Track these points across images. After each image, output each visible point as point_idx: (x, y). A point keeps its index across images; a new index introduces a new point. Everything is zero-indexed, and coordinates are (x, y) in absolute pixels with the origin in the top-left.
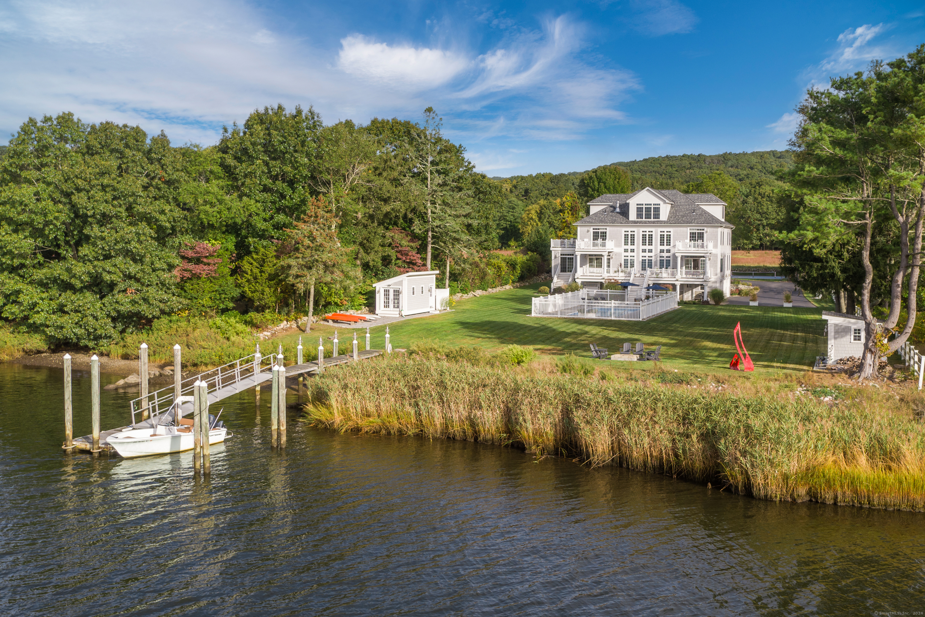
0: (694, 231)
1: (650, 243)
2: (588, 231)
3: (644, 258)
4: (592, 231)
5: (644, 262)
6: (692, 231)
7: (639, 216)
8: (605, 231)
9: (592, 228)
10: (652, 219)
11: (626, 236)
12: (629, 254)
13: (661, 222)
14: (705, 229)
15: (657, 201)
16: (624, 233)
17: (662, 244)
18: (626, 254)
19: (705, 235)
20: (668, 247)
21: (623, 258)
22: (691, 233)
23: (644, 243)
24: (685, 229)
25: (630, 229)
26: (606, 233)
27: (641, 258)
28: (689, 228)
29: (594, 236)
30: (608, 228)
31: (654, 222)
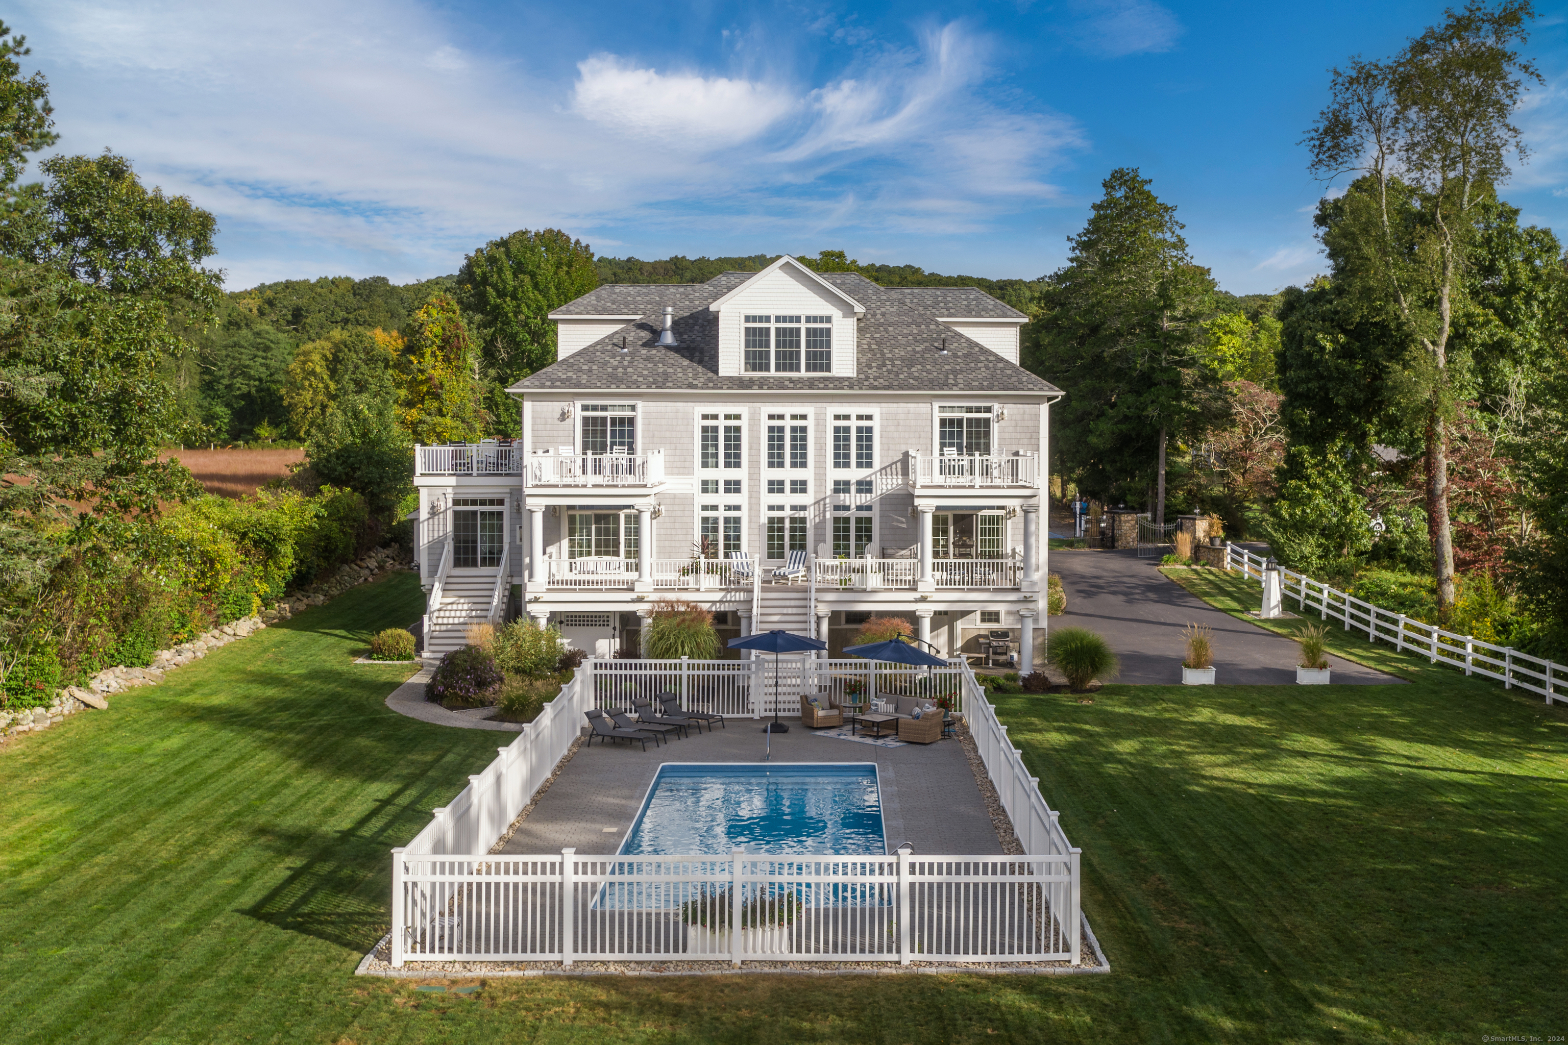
0: (956, 415)
1: (800, 461)
2: (564, 416)
3: (776, 514)
4: (578, 414)
5: (775, 526)
6: (948, 415)
7: (756, 360)
8: (628, 413)
9: (579, 404)
10: (803, 373)
11: (709, 434)
12: (722, 499)
13: (839, 382)
14: (996, 407)
15: (822, 307)
16: (699, 423)
17: (841, 460)
18: (710, 499)
19: (995, 428)
20: (862, 474)
21: (699, 514)
22: (943, 422)
23: (775, 461)
24: (924, 408)
25: (721, 409)
26: (631, 421)
27: (764, 516)
28: (936, 405)
29: (585, 433)
30: (640, 405)
31: (811, 383)
